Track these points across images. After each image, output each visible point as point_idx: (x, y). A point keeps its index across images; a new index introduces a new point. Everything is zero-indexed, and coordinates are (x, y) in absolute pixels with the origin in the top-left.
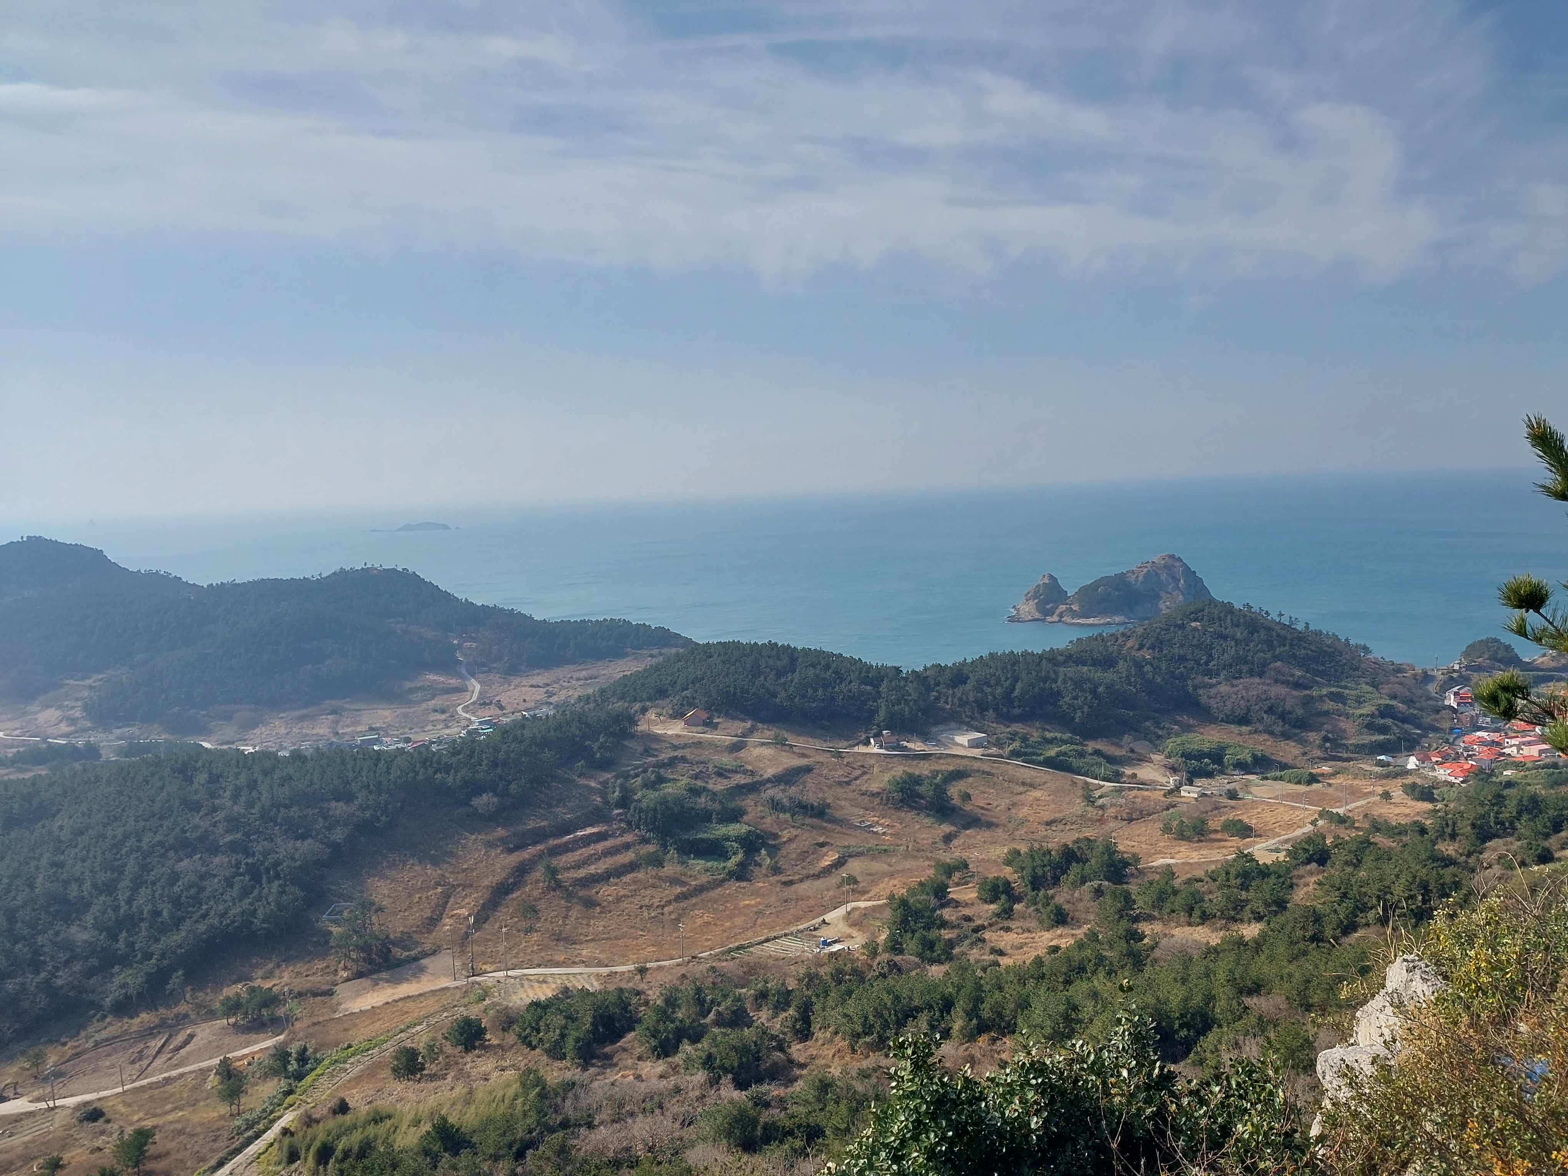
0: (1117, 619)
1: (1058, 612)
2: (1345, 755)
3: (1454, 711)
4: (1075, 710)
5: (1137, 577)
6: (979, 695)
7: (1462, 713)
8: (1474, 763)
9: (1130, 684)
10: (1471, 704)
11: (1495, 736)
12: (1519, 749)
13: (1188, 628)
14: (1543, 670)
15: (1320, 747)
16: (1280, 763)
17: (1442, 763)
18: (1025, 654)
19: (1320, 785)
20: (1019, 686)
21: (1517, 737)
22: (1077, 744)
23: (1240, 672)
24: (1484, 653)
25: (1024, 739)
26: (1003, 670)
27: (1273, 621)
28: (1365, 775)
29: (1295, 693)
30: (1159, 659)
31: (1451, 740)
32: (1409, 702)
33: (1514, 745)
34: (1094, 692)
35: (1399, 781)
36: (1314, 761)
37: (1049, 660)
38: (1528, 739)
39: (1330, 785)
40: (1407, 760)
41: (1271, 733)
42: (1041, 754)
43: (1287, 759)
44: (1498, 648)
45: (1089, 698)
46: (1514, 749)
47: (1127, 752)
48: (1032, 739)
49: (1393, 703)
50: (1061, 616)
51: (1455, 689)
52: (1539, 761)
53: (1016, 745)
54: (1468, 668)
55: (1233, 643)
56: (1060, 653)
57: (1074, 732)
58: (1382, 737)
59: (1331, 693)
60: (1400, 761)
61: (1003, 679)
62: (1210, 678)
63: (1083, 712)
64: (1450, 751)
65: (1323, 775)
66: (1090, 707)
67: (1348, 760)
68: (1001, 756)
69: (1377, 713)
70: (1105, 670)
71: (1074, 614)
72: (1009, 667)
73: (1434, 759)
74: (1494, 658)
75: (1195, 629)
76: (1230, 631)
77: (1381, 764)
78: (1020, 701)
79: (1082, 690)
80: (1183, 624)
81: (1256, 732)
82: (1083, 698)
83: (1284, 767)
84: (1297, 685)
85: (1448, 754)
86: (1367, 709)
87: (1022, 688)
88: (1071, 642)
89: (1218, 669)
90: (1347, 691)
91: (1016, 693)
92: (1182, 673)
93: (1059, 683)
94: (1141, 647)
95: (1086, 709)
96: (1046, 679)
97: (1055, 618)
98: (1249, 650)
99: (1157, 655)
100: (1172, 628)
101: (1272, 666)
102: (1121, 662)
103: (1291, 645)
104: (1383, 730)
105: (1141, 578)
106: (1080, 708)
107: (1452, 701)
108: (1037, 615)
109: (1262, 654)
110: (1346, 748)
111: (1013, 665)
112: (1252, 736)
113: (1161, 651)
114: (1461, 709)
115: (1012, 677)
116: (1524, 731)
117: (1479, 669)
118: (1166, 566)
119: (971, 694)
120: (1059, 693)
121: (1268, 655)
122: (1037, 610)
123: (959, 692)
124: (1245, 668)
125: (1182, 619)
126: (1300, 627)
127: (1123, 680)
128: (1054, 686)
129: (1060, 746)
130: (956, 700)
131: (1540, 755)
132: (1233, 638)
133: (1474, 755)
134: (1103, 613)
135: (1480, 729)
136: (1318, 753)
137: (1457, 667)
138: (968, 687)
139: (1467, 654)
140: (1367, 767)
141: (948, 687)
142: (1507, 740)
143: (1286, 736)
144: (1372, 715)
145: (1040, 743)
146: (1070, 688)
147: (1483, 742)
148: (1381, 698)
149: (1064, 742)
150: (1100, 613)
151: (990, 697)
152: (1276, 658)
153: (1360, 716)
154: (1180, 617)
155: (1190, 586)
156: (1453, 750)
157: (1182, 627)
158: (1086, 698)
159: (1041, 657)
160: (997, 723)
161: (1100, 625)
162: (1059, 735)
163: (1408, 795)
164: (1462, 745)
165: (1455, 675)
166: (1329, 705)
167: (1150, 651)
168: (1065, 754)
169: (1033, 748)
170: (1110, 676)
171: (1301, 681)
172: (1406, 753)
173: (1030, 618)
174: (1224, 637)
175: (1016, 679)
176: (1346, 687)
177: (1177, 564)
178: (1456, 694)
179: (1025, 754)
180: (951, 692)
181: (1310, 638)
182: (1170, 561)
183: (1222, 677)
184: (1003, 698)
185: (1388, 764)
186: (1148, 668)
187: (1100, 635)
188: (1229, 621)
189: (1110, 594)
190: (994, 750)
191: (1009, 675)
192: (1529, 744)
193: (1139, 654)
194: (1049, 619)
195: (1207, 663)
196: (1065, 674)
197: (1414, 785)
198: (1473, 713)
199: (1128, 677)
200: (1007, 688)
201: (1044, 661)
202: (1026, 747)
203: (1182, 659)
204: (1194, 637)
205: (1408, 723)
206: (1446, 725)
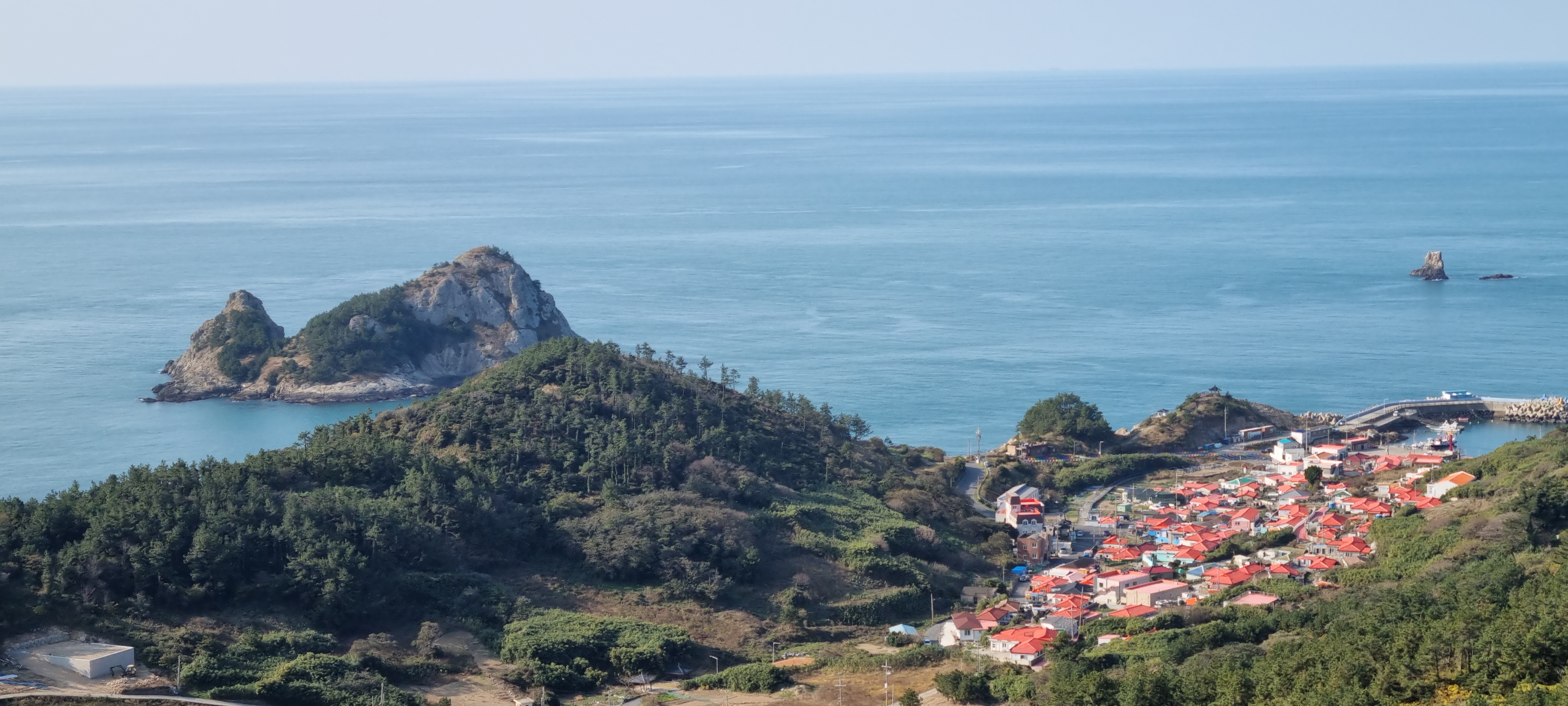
0: (391, 383)
1: (266, 371)
2: (834, 629)
3: (1013, 533)
4: (321, 579)
5: (427, 294)
6: (112, 560)
7: (1025, 536)
8: (1051, 627)
9: (429, 517)
10: (1040, 519)
11: (1080, 575)
12: (1120, 595)
13: (538, 398)
14: (1147, 449)
15: (792, 616)
16: (717, 652)
17: (997, 632)
18: (209, 467)
19: (794, 690)
20: (200, 537)
21: (1116, 573)
22: (326, 651)
23: (638, 480)
24: (1054, 422)
25: (216, 649)
26: (163, 503)
27: (692, 378)
28: (871, 664)
29: (742, 515)
30: (484, 463)
31: (1010, 588)
32: (939, 522)
33: (1113, 588)
34: (357, 537)
35: (930, 672)
36: (777, 645)
37: (259, 475)
38: (1133, 576)
39: (811, 688)
40: (941, 629)
41: (701, 597)
42: (252, 679)
43: (730, 645)
44: (1078, 415)
45: (350, 551)
46: (1112, 596)
47: (428, 657)
48: (232, 646)
49: (911, 524)
50: (273, 380)
51: (1012, 492)
52: (1152, 614)
53: (201, 661)
54: (1031, 451)
55: (622, 424)
56: (284, 458)
57: (319, 625)
58: (894, 591)
59: (803, 513)
60: (928, 633)
61: (165, 522)
62: (583, 496)
63: (337, 582)
64: (1011, 608)
65: (797, 670)
66: (351, 571)
67: (839, 637)
68: (166, 691)
69: (885, 545)
70: (377, 493)
71: (300, 375)
72: (176, 496)
73: (986, 625)
74: (1071, 432)
75: (550, 400)
76: (613, 401)
77: (899, 641)
78: (203, 569)
79: (333, 534)
80: (526, 389)
81: (672, 598)
82: (336, 554)
83: (728, 659)
84: (743, 501)
85: (1007, 614)
86: (869, 539)
87: (208, 543)
88: (304, 436)
89: (596, 479)
90: (832, 508)
91: (196, 552)
92: (528, 488)
93: (286, 524)
94: (448, 439)
95: (343, 575)
96: (259, 516)
97: (261, 386)
98: (652, 437)
99: (480, 456)
100: (507, 399)
101: (695, 465)
102: (410, 474)
103: (728, 422)
104: (897, 577)
105: (434, 297)
106: (332, 573)
107: (1007, 515)
108: (222, 381)
109: (677, 444)
110: (836, 615)
111: (186, 491)
112: (665, 605)
113: (487, 444)
114: (1023, 529)
115: (183, 518)
116: (1124, 562)
117: (1047, 452)
118: (484, 273)
119: (95, 560)
120: (286, 548)
121: (690, 445)
122: (222, 369)
123: (66, 556)
124: (647, 473)
125: (524, 380)
126: (741, 388)
127: (415, 510)
128: (275, 531)
129: (293, 658)
130: (60, 578)
131: (1153, 603)
132: (622, 414)
133: (1049, 611)
134: (362, 370)
135: (1055, 562)
136: (785, 628)
137: (1012, 452)
138: (86, 546)
139: (1027, 426)
140: (872, 648)
141: (40, 548)
142: (1100, 580)
143: (724, 601)
144: (877, 551)
145: (247, 655)
146: (309, 535)
147: (1061, 587)
148: (891, 516)
149: (301, 648)
150: (354, 372)
151: (136, 565)
152: (701, 450)
153: (857, 553)
154: (520, 375)
155: (530, 311)
156: (1016, 604)
157: (525, 395)
158: (342, 553)
159: (245, 471)
160: (157, 620)
161: (358, 399)
162: (290, 636)
163: (946, 694)
164: (1028, 594)
165: (1009, 466)
166: (803, 537)
167: (466, 447)
168: (303, 675)
169: (234, 666)
170: (390, 502)
171: (749, 493)
172: (937, 619)
173: (207, 387)
174: (603, 412)
175: (193, 522)
176: (829, 501)
177: (504, 268)
178: (1015, 501)
179: (221, 681)
180: (46, 559)
181: (761, 408)
182: (490, 263)
183: (605, 492)
184: (166, 564)
185: (908, 641)
186: (462, 483)
187: (365, 418)
188: (613, 381)
189: (372, 332)
190: (150, 679)
191: (178, 515)
192: (1134, 585)
193: (443, 455)
194: (248, 388)
195: (575, 467)
196: (298, 506)
197: (956, 678)
198: (1043, 535)
199: (424, 503)
200: (172, 544)
201: (252, 482)
202: (222, 664)
203: (529, 460)
204: (549, 415)
205: (940, 561)
206: (1001, 560)
